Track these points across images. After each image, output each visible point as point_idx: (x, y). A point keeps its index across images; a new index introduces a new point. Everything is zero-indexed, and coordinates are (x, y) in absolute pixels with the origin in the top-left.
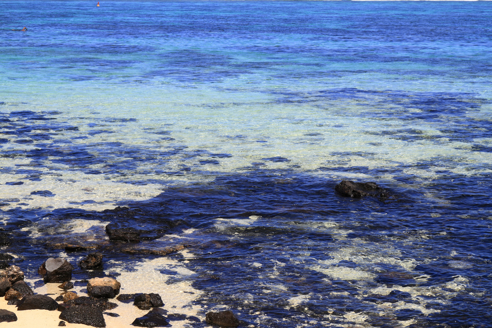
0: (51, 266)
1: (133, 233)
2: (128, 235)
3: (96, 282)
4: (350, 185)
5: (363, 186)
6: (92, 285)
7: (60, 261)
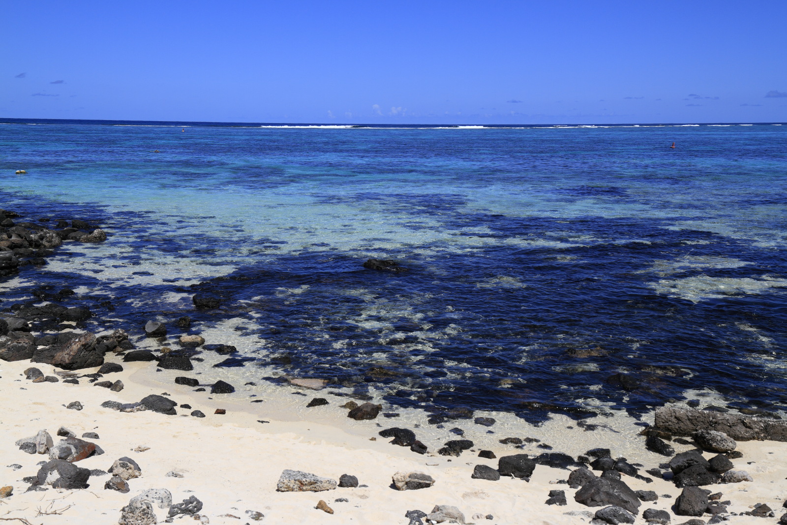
0: (150, 327)
1: (214, 302)
2: (210, 304)
3: (186, 338)
4: (375, 262)
5: (384, 262)
6: (183, 341)
7: (157, 324)
